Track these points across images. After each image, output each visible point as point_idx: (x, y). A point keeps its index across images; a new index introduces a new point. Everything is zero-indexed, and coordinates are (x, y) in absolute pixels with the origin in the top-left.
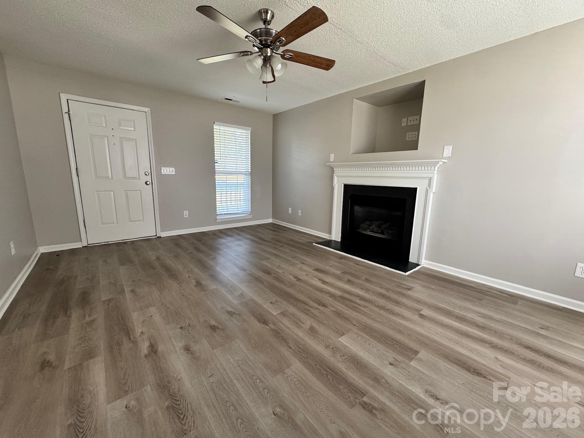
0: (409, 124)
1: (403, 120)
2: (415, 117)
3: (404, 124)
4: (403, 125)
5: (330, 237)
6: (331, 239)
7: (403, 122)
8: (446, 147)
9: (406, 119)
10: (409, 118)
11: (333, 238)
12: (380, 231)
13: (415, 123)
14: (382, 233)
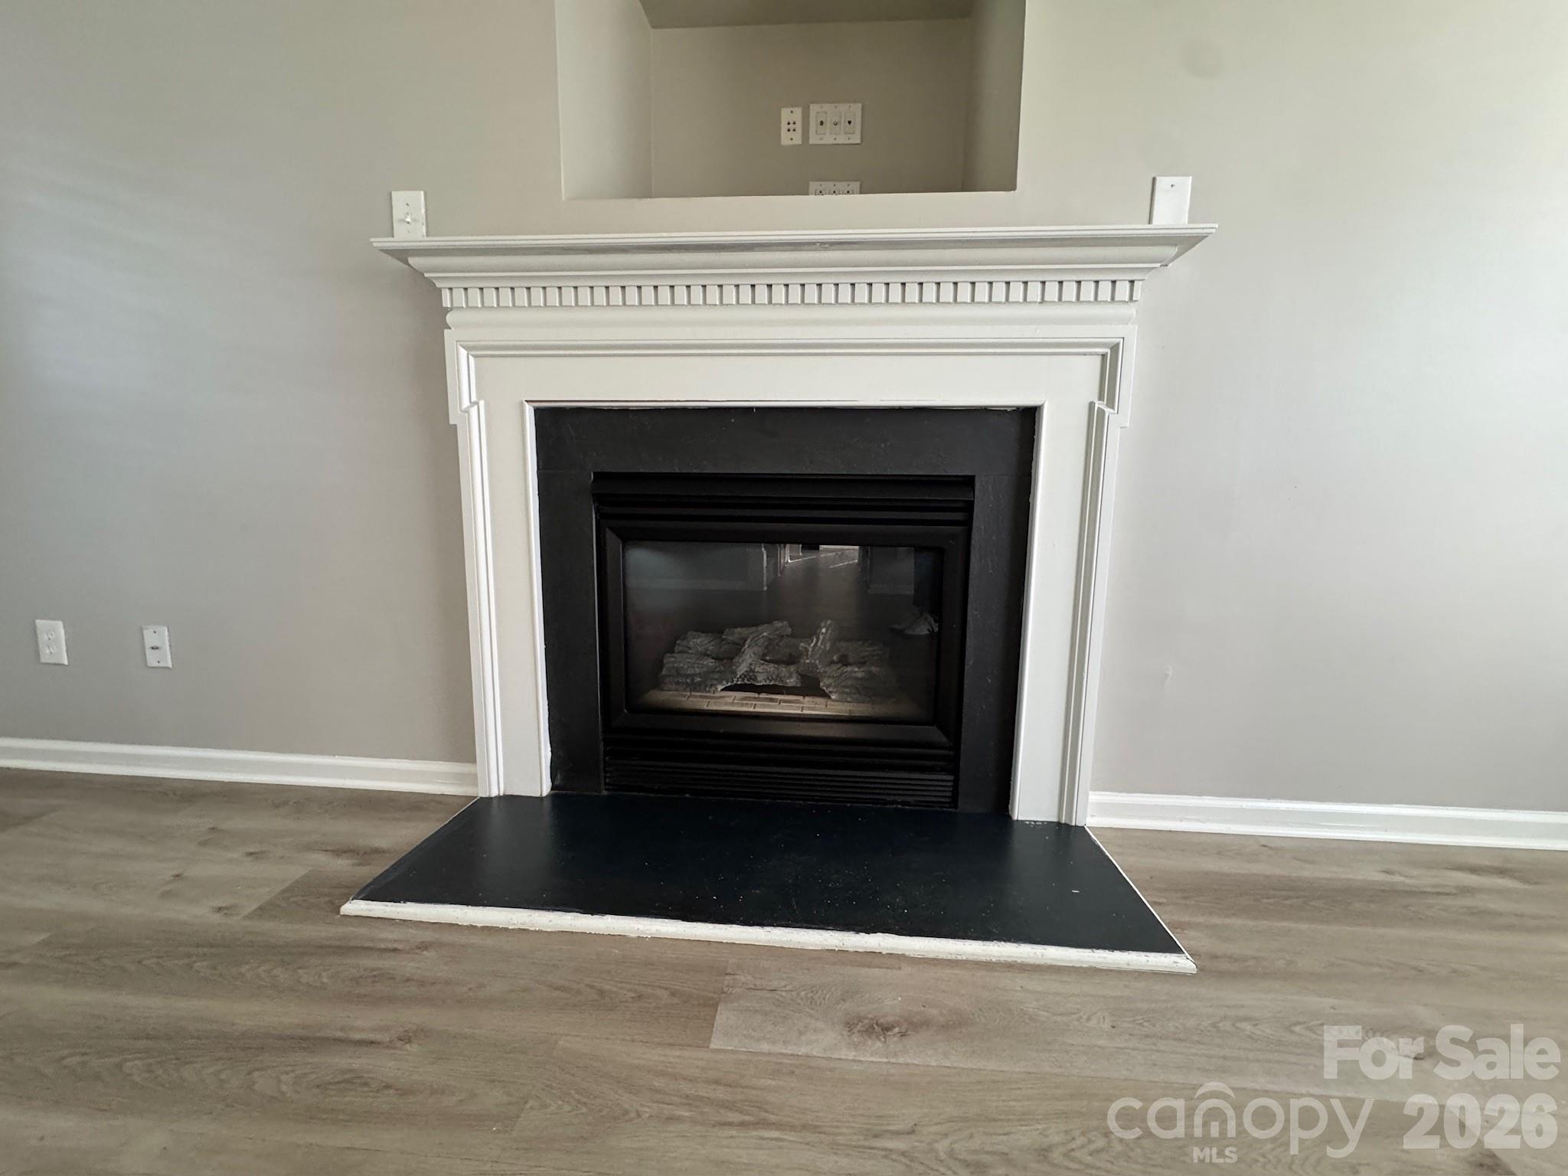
0: (814, 140)
1: (786, 115)
2: (843, 108)
3: (789, 138)
4: (786, 139)
5: (473, 779)
6: (482, 793)
7: (784, 127)
8: (1163, 183)
9: (798, 111)
10: (814, 109)
11: (495, 786)
12: (792, 682)
13: (842, 140)
14: (810, 687)
